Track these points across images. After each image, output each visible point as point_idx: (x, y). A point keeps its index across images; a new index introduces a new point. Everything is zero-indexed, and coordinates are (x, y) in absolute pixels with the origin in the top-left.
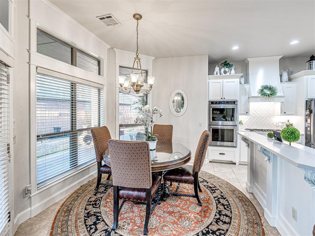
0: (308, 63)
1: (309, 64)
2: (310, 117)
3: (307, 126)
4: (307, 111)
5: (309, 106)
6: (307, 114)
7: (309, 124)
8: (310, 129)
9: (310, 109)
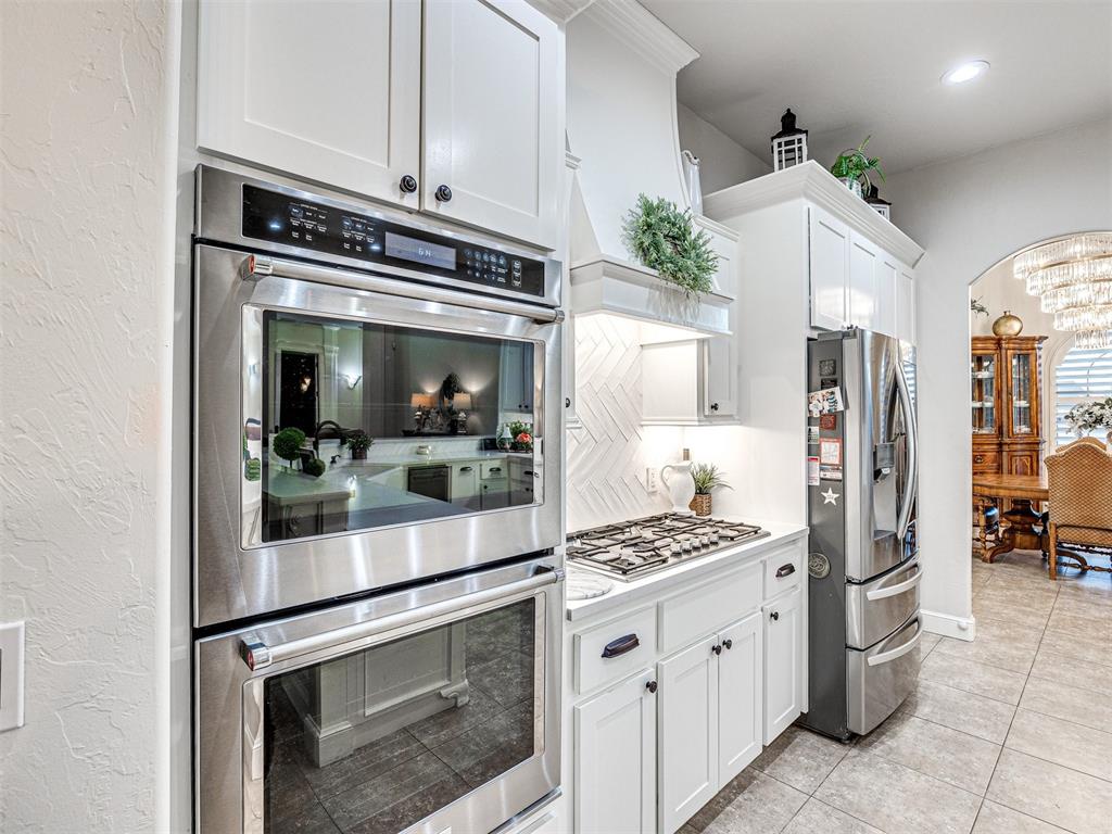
0: (780, 145)
1: (783, 148)
2: (834, 427)
3: (818, 484)
4: (819, 394)
5: (827, 369)
6: (816, 414)
7: (835, 468)
8: (842, 500)
9: (834, 383)
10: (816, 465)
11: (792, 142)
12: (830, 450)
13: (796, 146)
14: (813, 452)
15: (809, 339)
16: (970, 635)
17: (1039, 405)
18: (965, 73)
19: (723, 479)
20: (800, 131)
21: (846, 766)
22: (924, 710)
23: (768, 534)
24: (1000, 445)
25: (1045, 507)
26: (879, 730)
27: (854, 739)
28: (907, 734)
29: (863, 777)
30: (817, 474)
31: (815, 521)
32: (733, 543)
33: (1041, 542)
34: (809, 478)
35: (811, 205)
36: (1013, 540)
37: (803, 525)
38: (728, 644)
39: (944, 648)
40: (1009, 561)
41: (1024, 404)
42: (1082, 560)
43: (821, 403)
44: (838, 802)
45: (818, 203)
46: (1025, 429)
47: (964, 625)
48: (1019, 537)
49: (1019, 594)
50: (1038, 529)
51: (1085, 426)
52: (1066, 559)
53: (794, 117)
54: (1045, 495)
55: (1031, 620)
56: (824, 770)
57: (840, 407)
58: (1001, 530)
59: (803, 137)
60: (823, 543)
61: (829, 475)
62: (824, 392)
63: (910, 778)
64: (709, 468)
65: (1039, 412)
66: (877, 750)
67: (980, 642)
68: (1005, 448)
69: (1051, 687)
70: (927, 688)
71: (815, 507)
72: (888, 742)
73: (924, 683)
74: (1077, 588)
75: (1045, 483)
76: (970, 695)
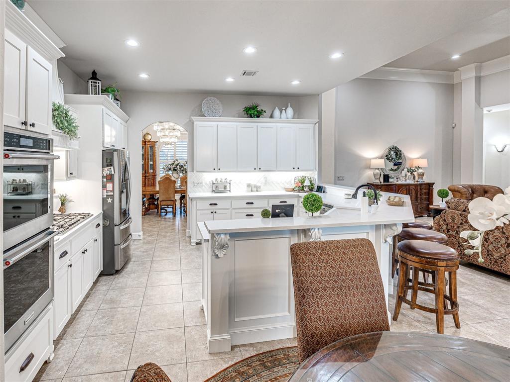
2: (111, 179)
3: (105, 197)
4: (106, 169)
5: (109, 161)
6: (105, 175)
7: (111, 191)
8: (113, 201)
9: (111, 165)
10: (105, 191)
11: (96, 83)
12: (109, 186)
13: (97, 84)
14: (104, 187)
15: (103, 151)
16: (142, 237)
17: (156, 163)
18: (144, 76)
19: (70, 199)
20: (99, 80)
21: (116, 280)
22: (133, 260)
23: (93, 215)
24: (145, 176)
25: (157, 196)
26: (123, 268)
27: (117, 272)
28: (130, 267)
29: (121, 280)
30: (105, 194)
31: (104, 209)
32: (84, 219)
33: (157, 207)
34: (103, 195)
35: (104, 108)
36: (150, 207)
37: (101, 211)
38: (86, 250)
39: (135, 243)
40: (149, 214)
41: (152, 163)
42: (166, 210)
43: (107, 171)
44: (116, 288)
45: (106, 107)
46: (152, 171)
47: (140, 234)
48: (151, 206)
49: (152, 223)
50: (156, 203)
51: (167, 171)
52: (162, 211)
53: (96, 74)
54: (158, 192)
55: (155, 229)
56: (110, 283)
57: (113, 173)
58: (147, 205)
59: (100, 82)
60: (107, 215)
61: (109, 194)
62: (108, 168)
63: (133, 275)
64: (65, 196)
65: (155, 166)
66: (123, 273)
67: (144, 239)
68: (147, 178)
69: (161, 244)
70: (133, 254)
71: (105, 204)
72: (126, 270)
73: (131, 253)
74: (165, 218)
75: (157, 189)
76: (144, 252)
